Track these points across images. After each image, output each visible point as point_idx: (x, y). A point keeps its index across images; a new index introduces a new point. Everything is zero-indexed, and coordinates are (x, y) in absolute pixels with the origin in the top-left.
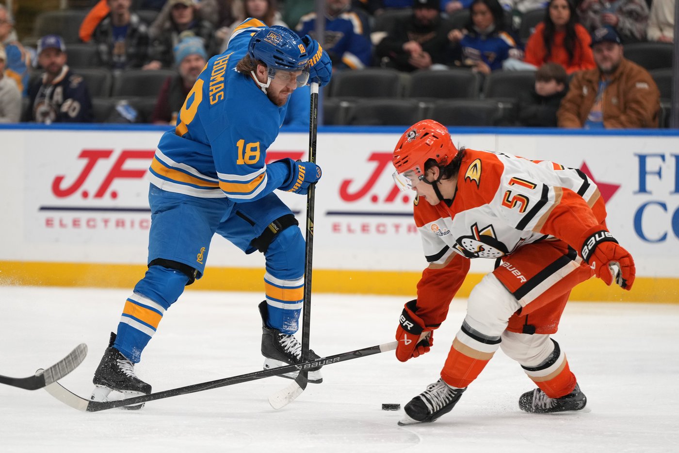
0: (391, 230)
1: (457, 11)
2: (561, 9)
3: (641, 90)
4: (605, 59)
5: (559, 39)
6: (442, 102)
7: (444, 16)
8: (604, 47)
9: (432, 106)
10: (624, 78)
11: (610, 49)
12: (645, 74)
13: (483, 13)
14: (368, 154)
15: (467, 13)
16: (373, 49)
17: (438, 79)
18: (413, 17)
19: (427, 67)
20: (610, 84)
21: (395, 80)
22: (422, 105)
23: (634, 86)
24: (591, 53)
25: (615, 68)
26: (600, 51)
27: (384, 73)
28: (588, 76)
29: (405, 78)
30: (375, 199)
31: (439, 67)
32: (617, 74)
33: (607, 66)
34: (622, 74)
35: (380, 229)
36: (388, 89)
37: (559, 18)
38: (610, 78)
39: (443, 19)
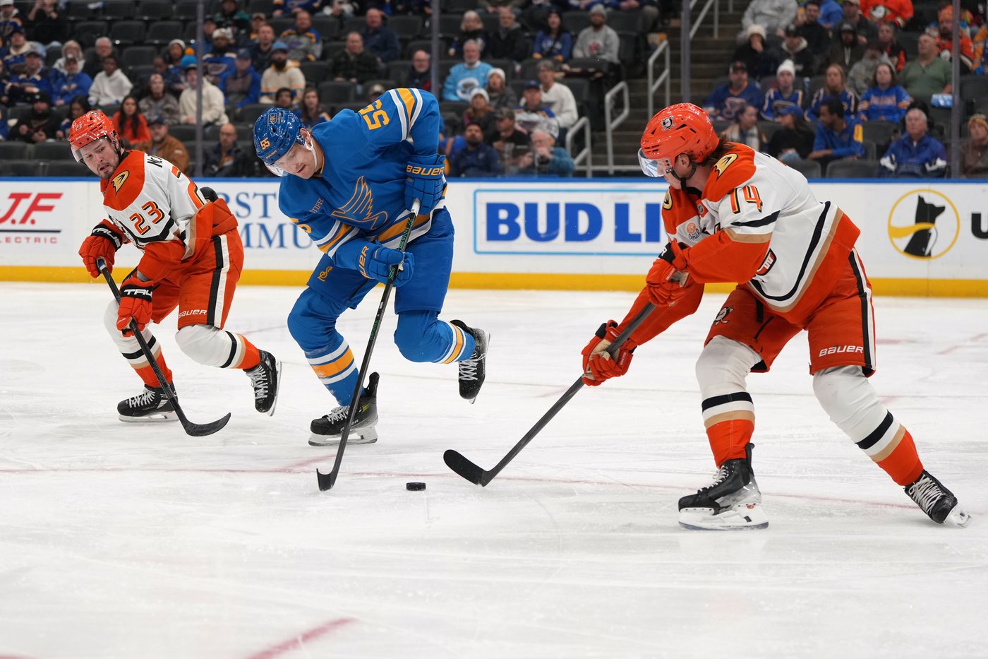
0: (24, 241)
1: (61, 106)
2: (131, 106)
3: (178, 154)
4: (157, 134)
5: (129, 123)
6: (54, 162)
7: (54, 109)
8: (156, 127)
9: (47, 164)
10: (167, 147)
11: (160, 128)
12: (180, 145)
13: (79, 110)
14: (8, 194)
15: (67, 107)
16: (9, 129)
17: (51, 147)
18: (33, 110)
19: (43, 141)
20: (159, 150)
21: (24, 148)
22: (42, 164)
23: (173, 151)
24: (148, 132)
25: (163, 140)
26: (153, 129)
27: (17, 144)
28: (146, 145)
29: (30, 147)
30: (13, 222)
31: (51, 140)
32: (163, 143)
33: (158, 138)
34: (166, 144)
35: (17, 240)
36: (21, 154)
37: (130, 111)
38: (159, 146)
39: (53, 111)
